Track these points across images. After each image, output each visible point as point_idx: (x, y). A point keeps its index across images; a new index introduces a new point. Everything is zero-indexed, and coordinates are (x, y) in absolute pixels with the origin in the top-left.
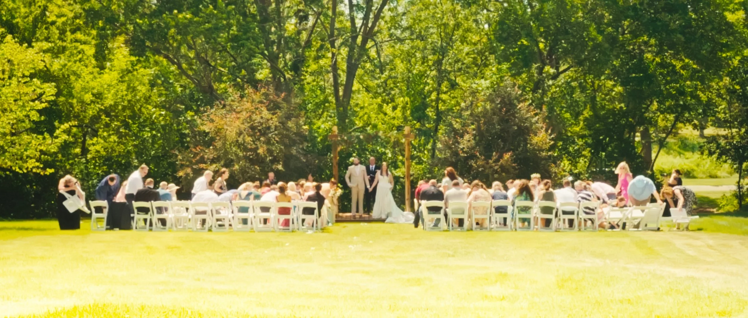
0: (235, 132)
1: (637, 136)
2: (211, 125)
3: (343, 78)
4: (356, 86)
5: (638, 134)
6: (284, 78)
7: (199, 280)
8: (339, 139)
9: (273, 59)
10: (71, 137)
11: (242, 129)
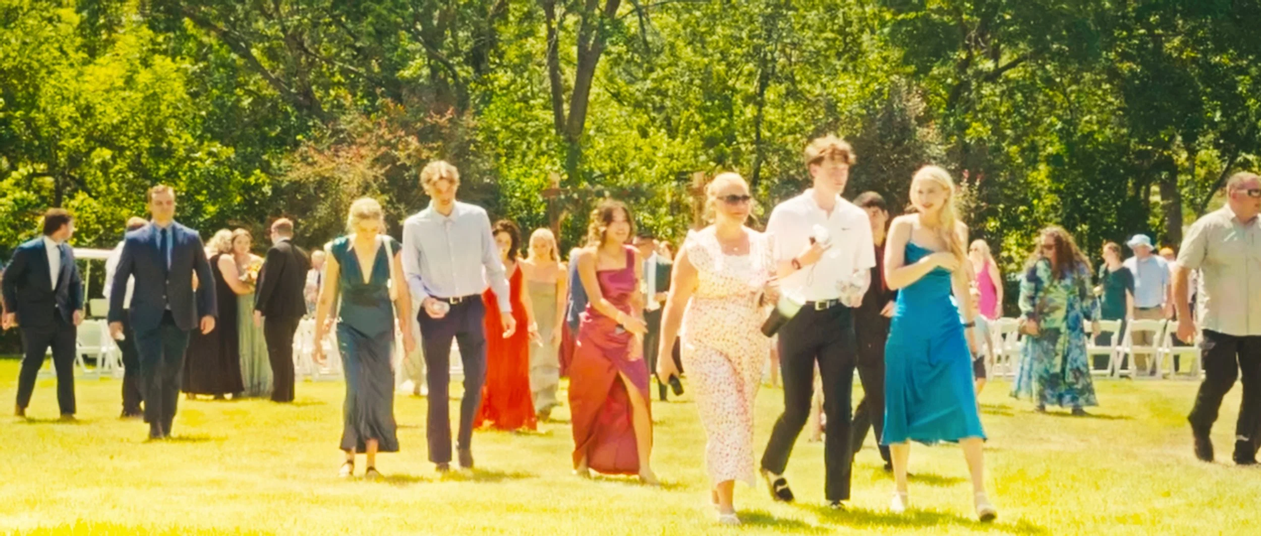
0: (356, 185)
1: (1155, 193)
2: (309, 171)
3: (570, 75)
4: (596, 90)
5: (1155, 188)
6: (455, 76)
7: (284, 476)
8: (563, 197)
9: (432, 40)
10: (32, 193)
11: (370, 179)
